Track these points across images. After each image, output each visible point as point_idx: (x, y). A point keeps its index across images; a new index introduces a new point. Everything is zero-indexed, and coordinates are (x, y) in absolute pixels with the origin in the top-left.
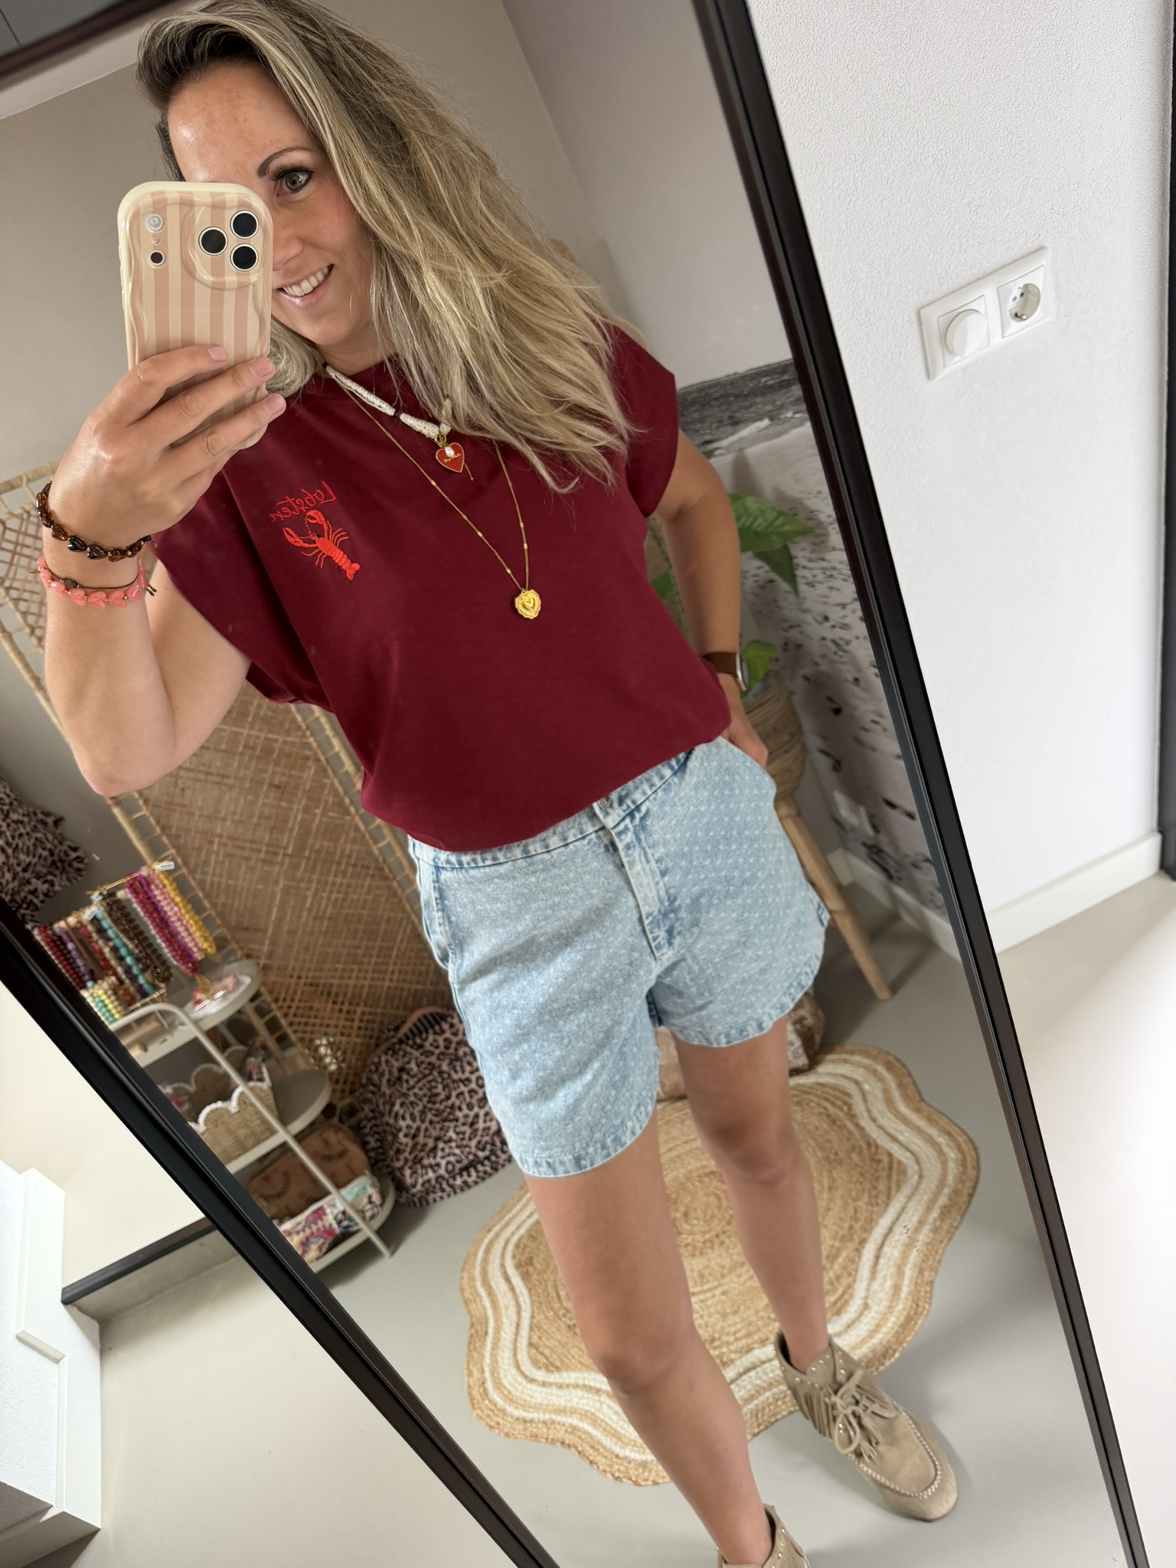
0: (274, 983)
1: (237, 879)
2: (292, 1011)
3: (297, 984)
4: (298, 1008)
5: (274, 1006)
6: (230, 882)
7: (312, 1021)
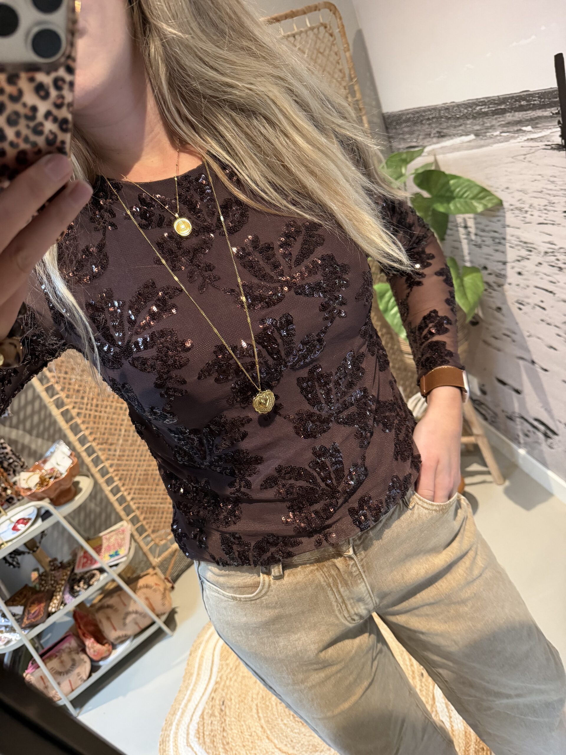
0: (122, 475)
1: (101, 412)
2: (132, 491)
3: (135, 475)
4: (136, 489)
5: (122, 489)
6: (97, 414)
7: (144, 496)
